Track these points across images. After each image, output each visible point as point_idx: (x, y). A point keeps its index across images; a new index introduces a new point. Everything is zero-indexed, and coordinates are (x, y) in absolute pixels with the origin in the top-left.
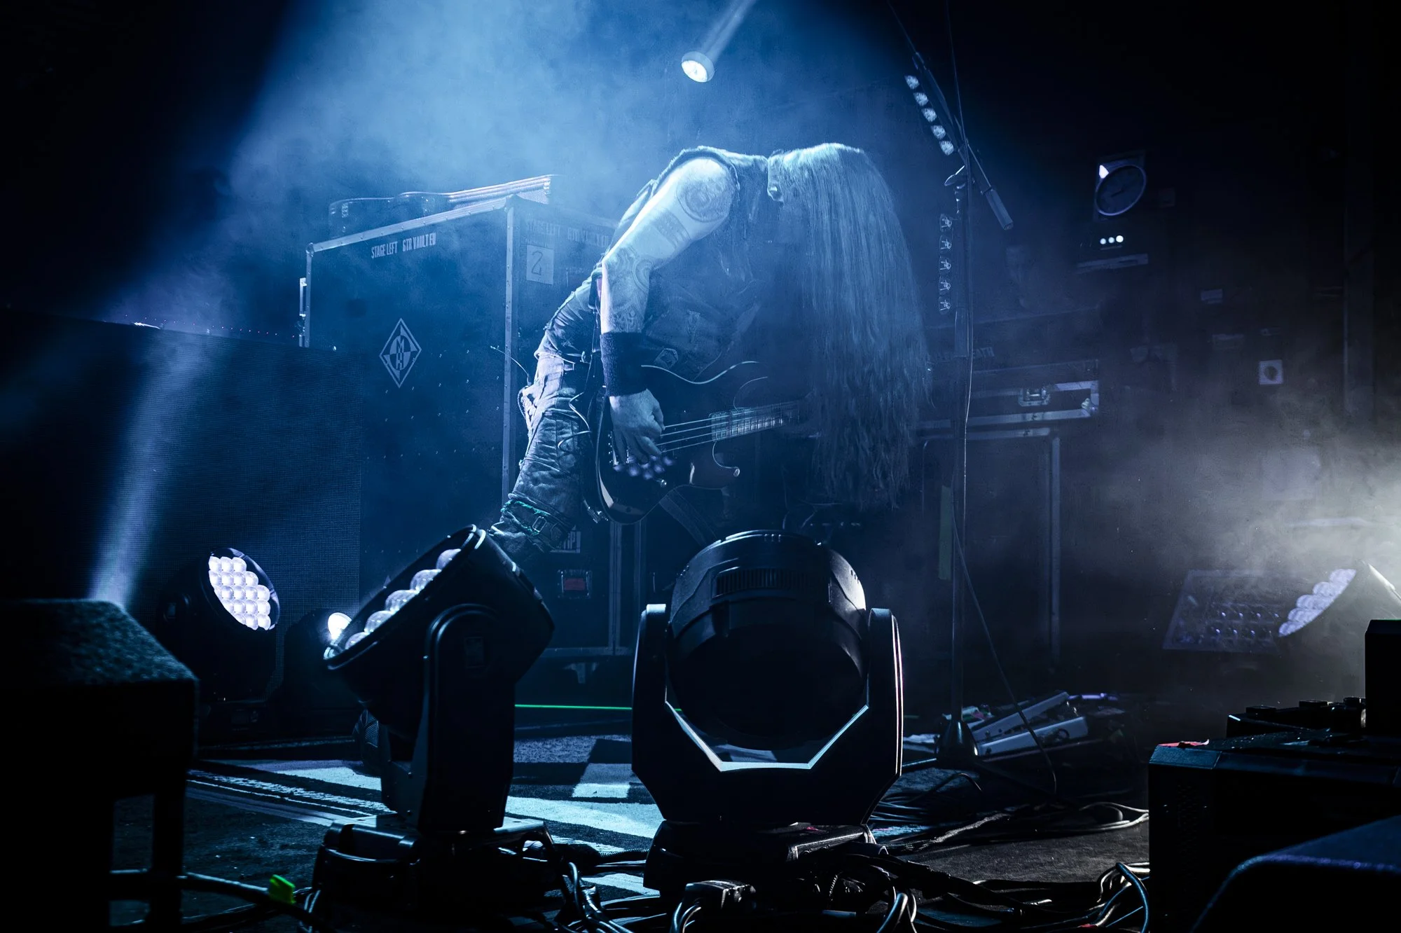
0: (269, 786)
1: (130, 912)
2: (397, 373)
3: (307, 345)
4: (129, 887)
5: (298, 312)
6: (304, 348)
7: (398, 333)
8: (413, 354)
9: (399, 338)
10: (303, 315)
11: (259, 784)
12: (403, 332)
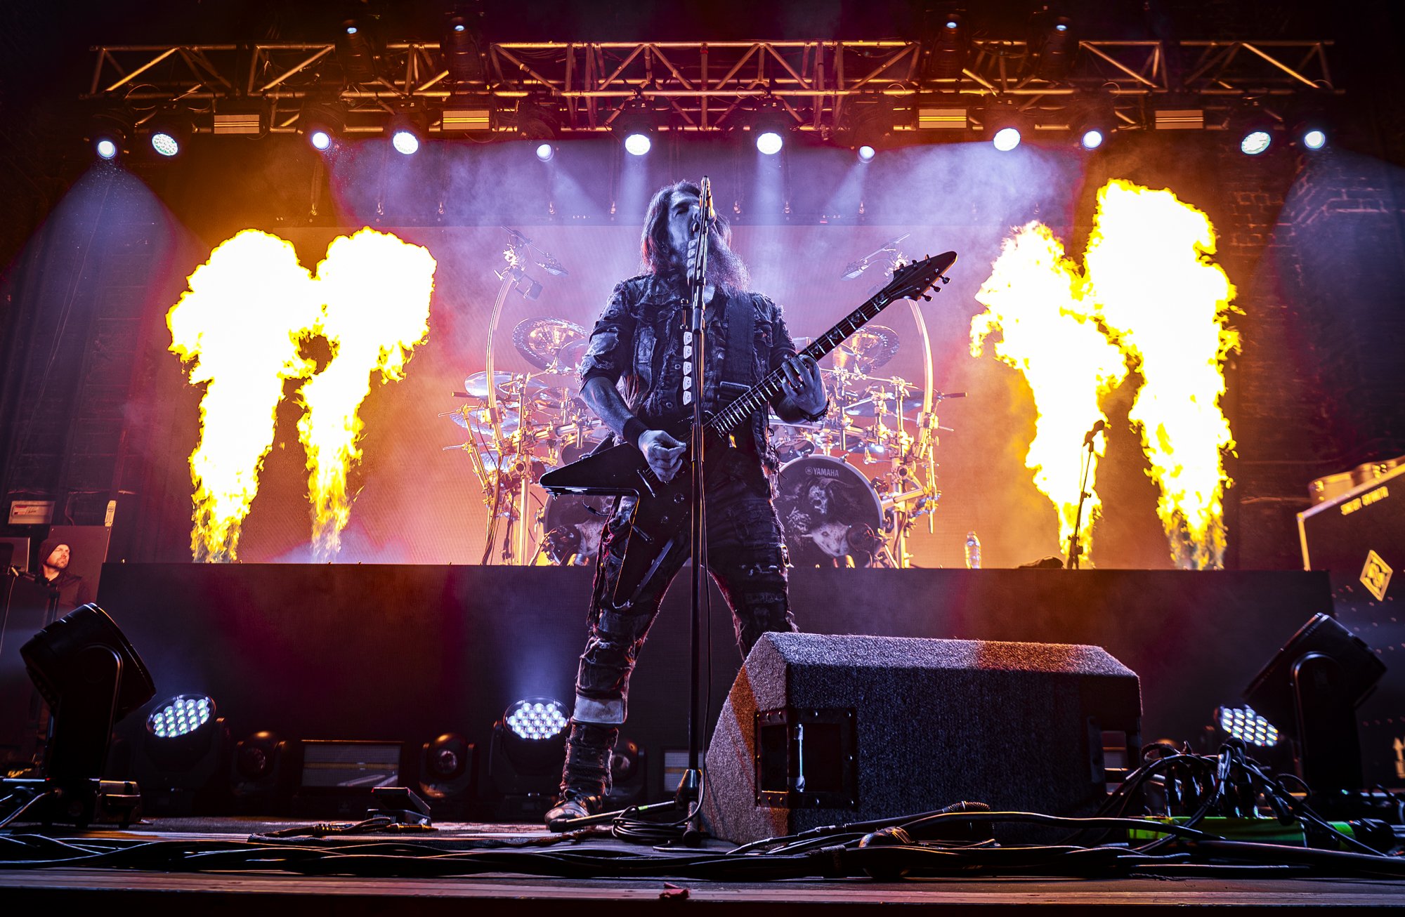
7: (1371, 561)
9: (1373, 565)
12: (1375, 560)
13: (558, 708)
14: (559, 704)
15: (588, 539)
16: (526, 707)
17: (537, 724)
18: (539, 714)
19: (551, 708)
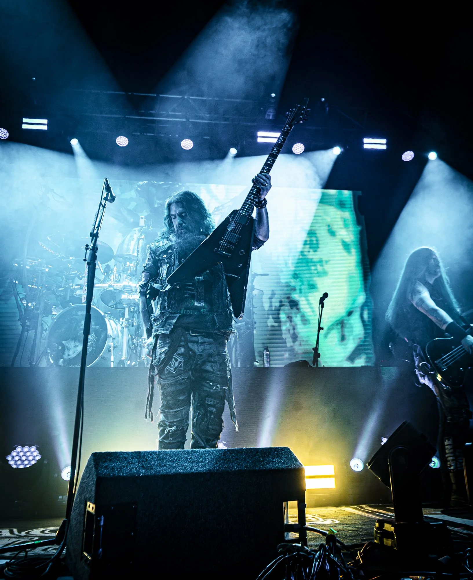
13: (37, 449)
15: (69, 349)
16: (19, 449)
17: (24, 458)
18: (25, 453)
19: (33, 449)
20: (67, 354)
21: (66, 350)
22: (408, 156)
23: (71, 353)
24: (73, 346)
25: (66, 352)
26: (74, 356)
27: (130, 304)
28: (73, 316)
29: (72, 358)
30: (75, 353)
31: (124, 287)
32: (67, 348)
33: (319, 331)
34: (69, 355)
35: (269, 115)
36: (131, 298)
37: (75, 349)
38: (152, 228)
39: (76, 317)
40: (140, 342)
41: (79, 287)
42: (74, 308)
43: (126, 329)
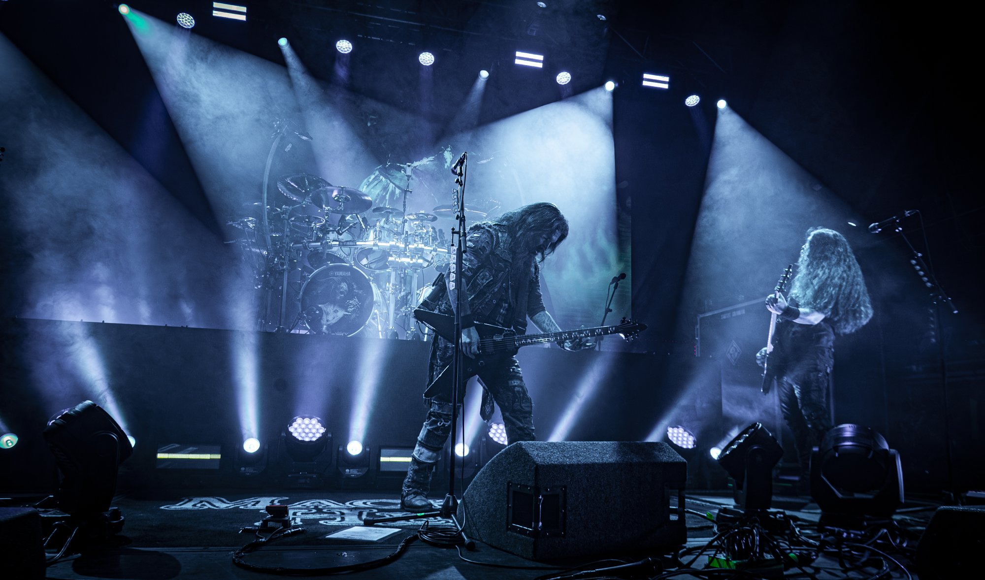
0: (698, 502)
1: (674, 518)
2: (733, 361)
3: (699, 356)
4: (674, 512)
5: (695, 337)
6: (698, 357)
7: (733, 346)
8: (739, 353)
9: (733, 348)
10: (697, 338)
11: (695, 501)
12: (734, 345)
13: (319, 421)
14: (319, 419)
15: (327, 314)
16: (299, 420)
17: (307, 431)
18: (307, 425)
19: (314, 421)
20: (325, 320)
21: (324, 315)
22: (692, 101)
23: (330, 318)
24: (332, 311)
25: (324, 317)
26: (334, 322)
27: (396, 267)
28: (331, 277)
29: (332, 324)
30: (336, 319)
31: (392, 247)
32: (326, 313)
33: (606, 314)
34: (327, 321)
35: (532, 31)
36: (400, 261)
37: (335, 314)
38: (389, 164)
39: (335, 278)
40: (408, 311)
41: (338, 243)
42: (332, 267)
43: (393, 296)
